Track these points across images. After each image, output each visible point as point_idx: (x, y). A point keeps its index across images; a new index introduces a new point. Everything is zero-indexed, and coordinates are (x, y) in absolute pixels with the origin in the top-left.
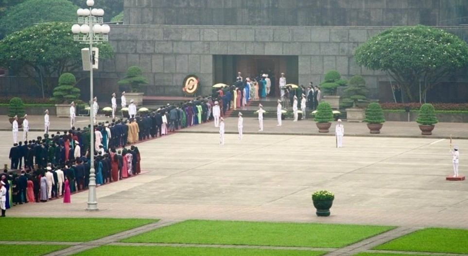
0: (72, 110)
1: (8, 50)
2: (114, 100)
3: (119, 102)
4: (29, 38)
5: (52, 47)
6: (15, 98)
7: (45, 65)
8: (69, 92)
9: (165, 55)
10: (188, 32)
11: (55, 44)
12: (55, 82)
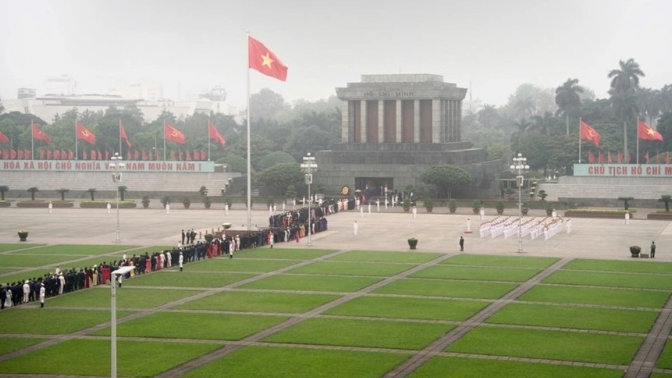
0: (294, 202)
1: (266, 175)
2: (312, 197)
3: (314, 198)
4: (275, 170)
5: (285, 174)
6: (270, 197)
7: (281, 181)
8: (292, 193)
9: (333, 177)
10: (343, 167)
11: (286, 172)
12: (286, 189)
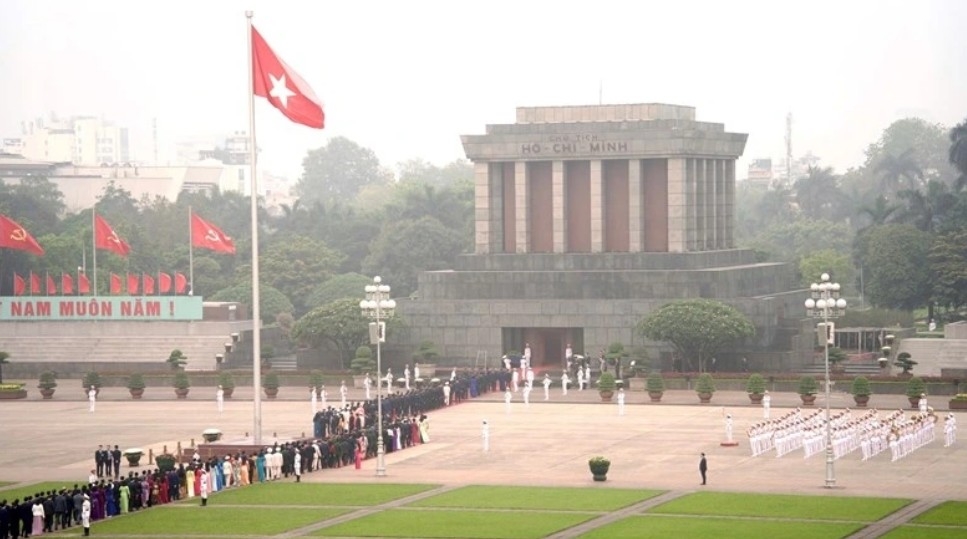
1: (310, 325)
2: (407, 372)
3: (412, 373)
4: (329, 314)
5: (350, 322)
6: (316, 371)
7: (343, 338)
8: (366, 363)
9: (456, 328)
10: (479, 307)
11: (353, 319)
12: (352, 355)
